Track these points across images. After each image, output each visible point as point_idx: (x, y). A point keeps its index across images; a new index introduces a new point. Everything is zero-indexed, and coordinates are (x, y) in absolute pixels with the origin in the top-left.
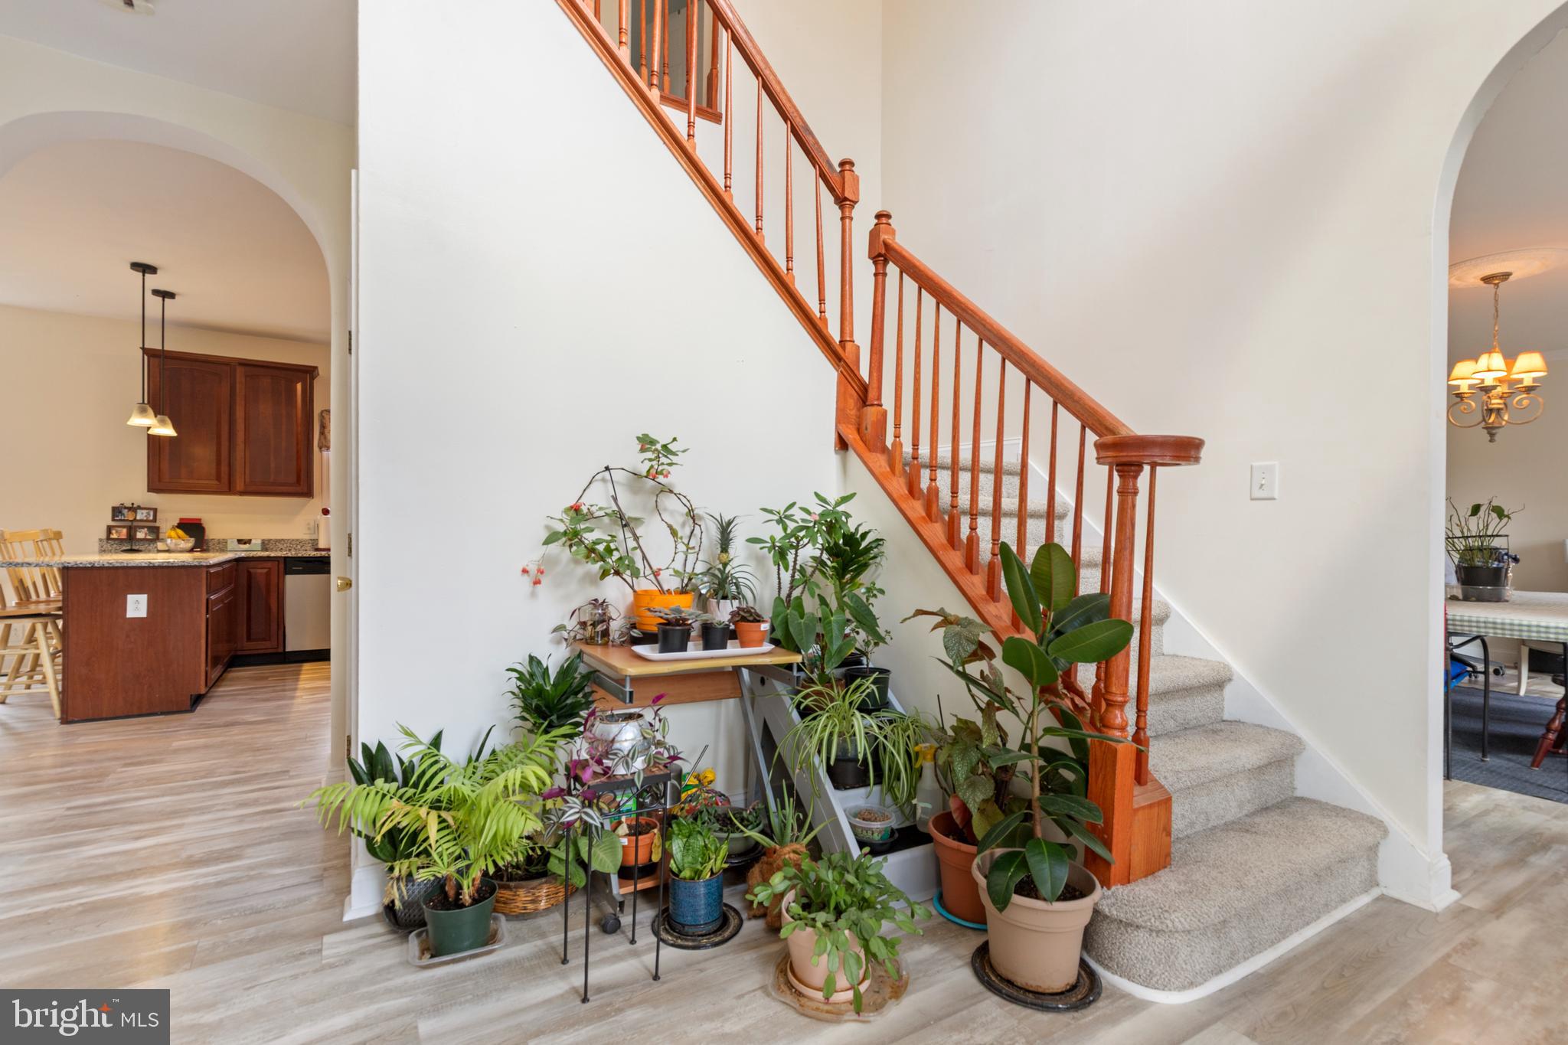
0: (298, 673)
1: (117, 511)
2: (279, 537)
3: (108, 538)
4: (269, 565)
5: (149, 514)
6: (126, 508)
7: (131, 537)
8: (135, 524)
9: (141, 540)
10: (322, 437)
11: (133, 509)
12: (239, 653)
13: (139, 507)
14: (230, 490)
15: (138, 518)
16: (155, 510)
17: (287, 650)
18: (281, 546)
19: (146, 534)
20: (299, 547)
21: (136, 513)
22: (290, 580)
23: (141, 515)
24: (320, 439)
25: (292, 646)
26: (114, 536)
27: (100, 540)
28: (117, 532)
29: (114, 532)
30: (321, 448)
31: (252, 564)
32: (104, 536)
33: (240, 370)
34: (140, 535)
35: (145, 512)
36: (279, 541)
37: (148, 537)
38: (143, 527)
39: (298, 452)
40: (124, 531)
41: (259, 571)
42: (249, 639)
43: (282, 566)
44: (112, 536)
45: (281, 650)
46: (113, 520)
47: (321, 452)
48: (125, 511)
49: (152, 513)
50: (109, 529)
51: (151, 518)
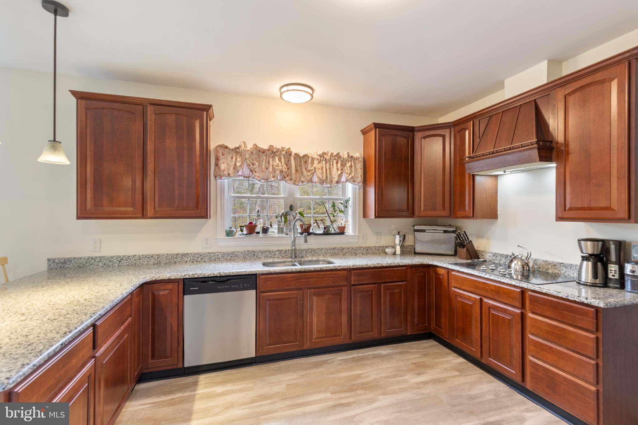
0: (196, 384)
2: (185, 252)
4: (170, 286)
10: (217, 168)
12: (145, 371)
14: (143, 216)
17: (186, 366)
18: (186, 259)
20: (200, 259)
22: (188, 299)
24: (215, 170)
25: (189, 362)
30: (216, 177)
31: (156, 286)
33: (150, 110)
36: (184, 255)
39: (197, 181)
41: (162, 293)
42: (153, 357)
43: (181, 287)
45: (180, 366)
47: (216, 180)
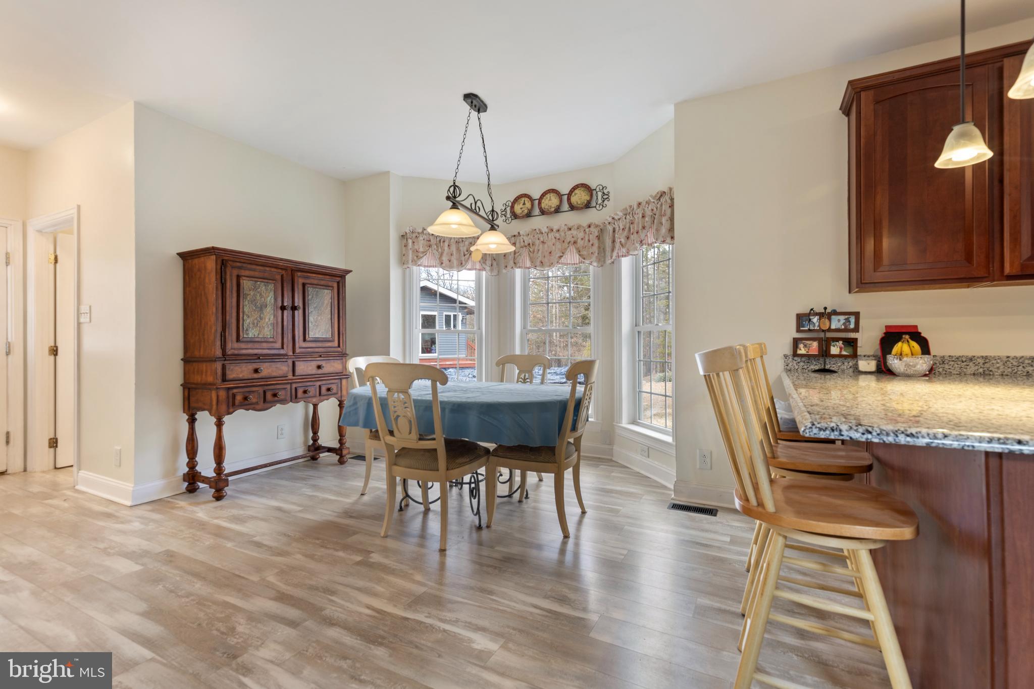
1: (802, 319)
3: (795, 354)
5: (848, 320)
6: (817, 314)
7: (824, 353)
8: (829, 335)
9: (834, 356)
11: (826, 315)
13: (835, 313)
15: (833, 327)
16: (857, 315)
19: (841, 349)
21: (830, 319)
23: (837, 323)
26: (802, 351)
27: (786, 356)
28: (805, 346)
29: (801, 346)
32: (788, 350)
34: (834, 350)
35: (842, 318)
37: (844, 353)
38: (837, 340)
40: (815, 344)
44: (799, 352)
46: (798, 331)
48: (815, 319)
49: (852, 319)
50: (796, 342)
51: (852, 326)
